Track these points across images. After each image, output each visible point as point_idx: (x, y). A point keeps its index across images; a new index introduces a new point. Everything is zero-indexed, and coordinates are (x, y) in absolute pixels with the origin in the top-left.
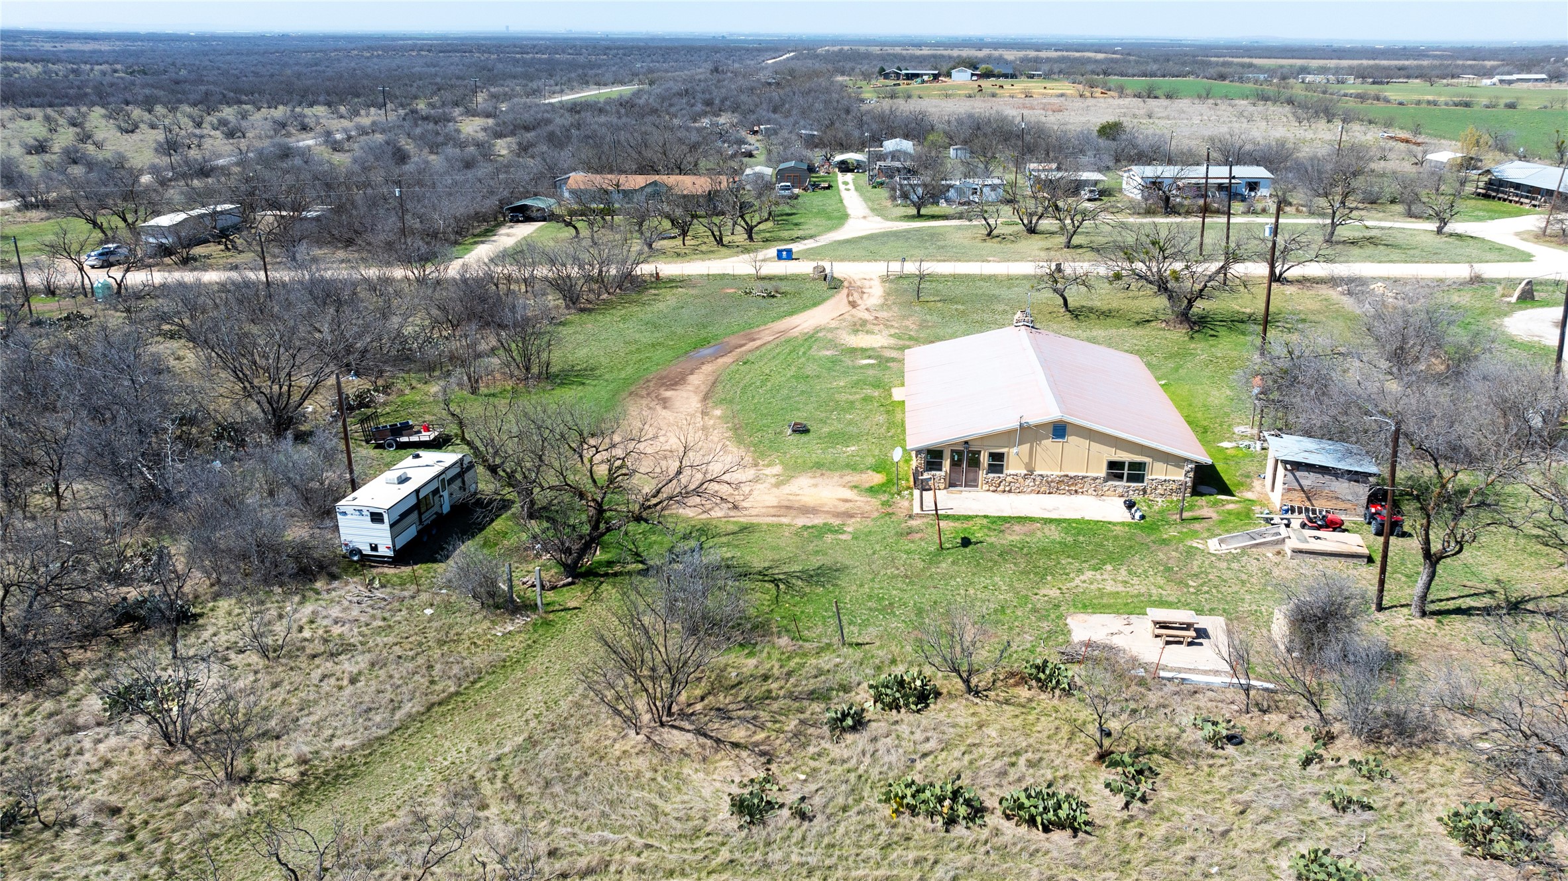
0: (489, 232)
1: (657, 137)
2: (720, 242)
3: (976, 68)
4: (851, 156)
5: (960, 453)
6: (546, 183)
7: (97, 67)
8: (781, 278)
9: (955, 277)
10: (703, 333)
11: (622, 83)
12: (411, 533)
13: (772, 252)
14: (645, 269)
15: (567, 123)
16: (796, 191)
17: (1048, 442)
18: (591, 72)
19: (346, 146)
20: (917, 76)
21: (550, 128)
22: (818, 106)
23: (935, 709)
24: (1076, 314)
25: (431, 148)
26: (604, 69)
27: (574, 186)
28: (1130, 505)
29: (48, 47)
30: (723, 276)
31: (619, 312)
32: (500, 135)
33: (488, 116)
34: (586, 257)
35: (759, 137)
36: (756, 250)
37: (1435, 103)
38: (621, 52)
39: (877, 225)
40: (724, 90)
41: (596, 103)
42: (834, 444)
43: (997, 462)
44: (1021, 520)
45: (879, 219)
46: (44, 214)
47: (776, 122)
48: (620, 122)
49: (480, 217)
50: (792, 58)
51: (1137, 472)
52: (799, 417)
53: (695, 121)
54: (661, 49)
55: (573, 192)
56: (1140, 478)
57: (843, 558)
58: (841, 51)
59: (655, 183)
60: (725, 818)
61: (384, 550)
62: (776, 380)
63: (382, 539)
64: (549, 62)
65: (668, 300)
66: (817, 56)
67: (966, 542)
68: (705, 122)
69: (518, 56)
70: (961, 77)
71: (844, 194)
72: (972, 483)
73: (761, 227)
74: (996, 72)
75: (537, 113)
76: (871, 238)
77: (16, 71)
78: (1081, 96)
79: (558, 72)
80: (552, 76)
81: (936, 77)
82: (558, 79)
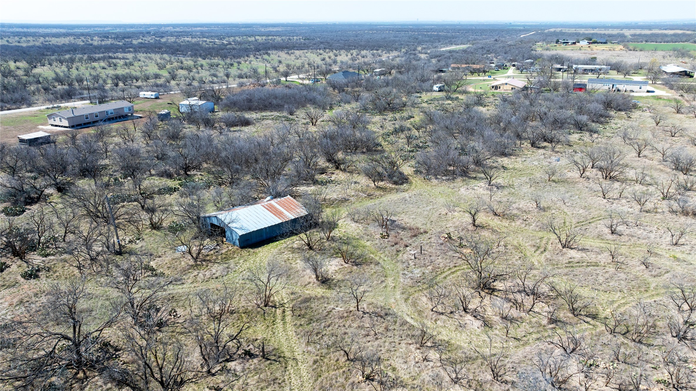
1: (470, 58)
2: (479, 75)
3: (591, 40)
4: (516, 63)
11: (464, 44)
16: (499, 69)
18: (453, 40)
19: (395, 60)
20: (568, 43)
21: (444, 56)
26: (457, 39)
29: (263, 30)
32: (431, 58)
33: (426, 53)
38: (465, 31)
41: (456, 50)
43: (500, 88)
48: (462, 55)
50: (532, 35)
58: (555, 31)
59: (468, 66)
64: (437, 35)
66: (543, 33)
70: (584, 43)
74: (598, 41)
78: (610, 50)
79: (441, 40)
80: (439, 41)
81: (574, 43)
82: (442, 42)
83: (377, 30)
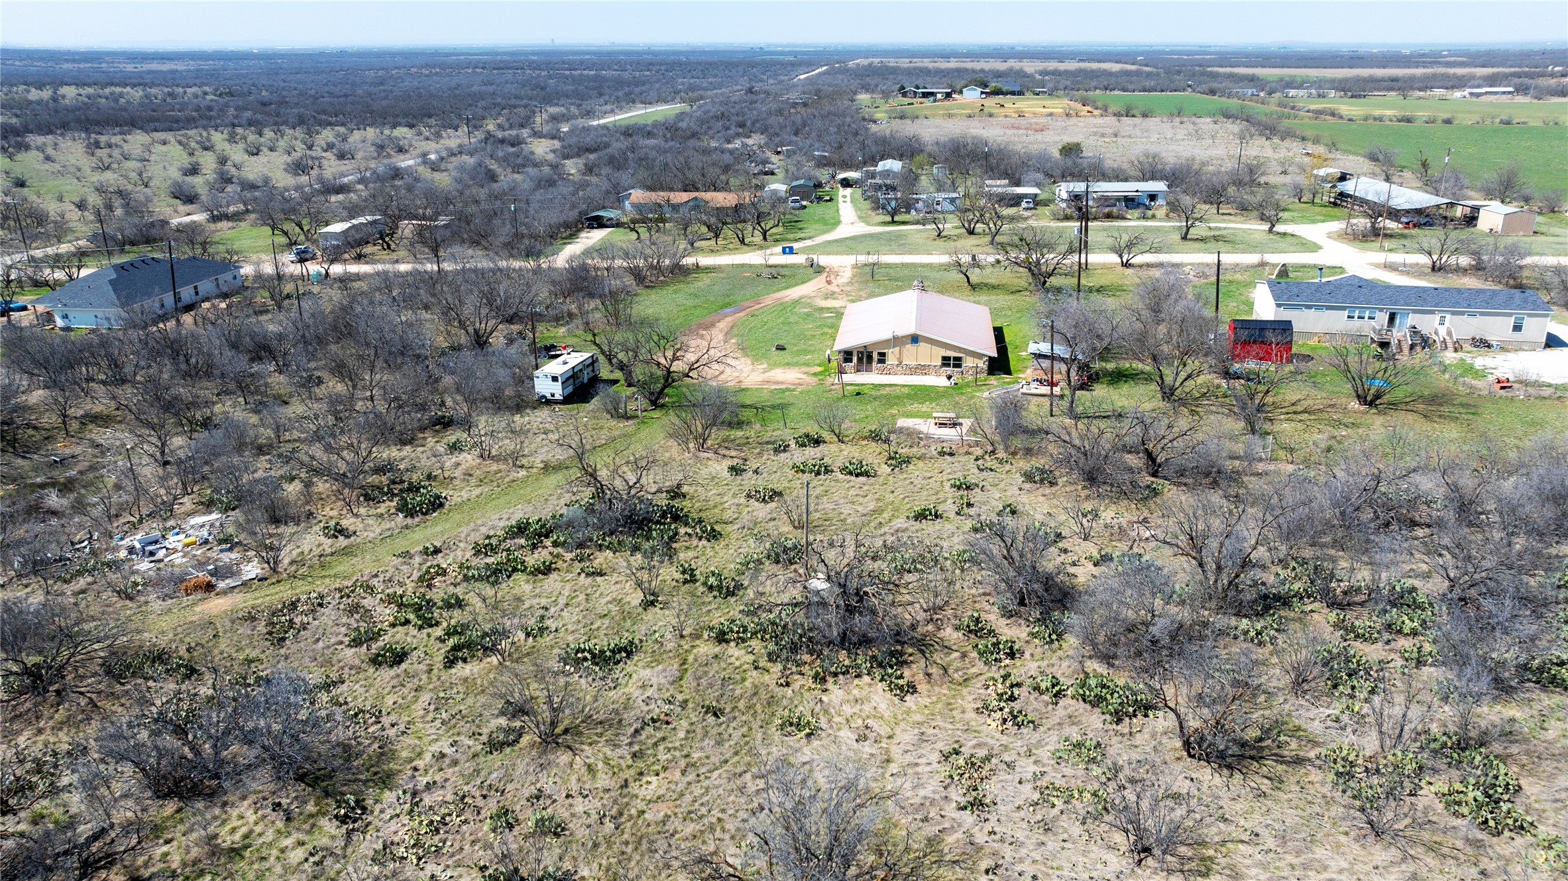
0: (573, 236)
1: (697, 161)
2: (742, 242)
3: (986, 86)
4: (852, 175)
5: (862, 353)
6: (613, 197)
7: (189, 90)
8: (783, 266)
9: (904, 265)
10: (727, 300)
11: (666, 102)
12: (570, 389)
13: (779, 249)
14: (689, 261)
15: (623, 147)
16: (804, 203)
17: (909, 346)
18: (637, 90)
19: (443, 166)
20: (932, 94)
21: (609, 150)
22: (832, 129)
23: (822, 446)
24: (974, 287)
25: (513, 168)
26: (648, 86)
27: (636, 201)
28: (949, 378)
29: (130, 68)
30: (743, 265)
31: (671, 289)
32: (567, 157)
33: (553, 138)
34: (648, 251)
35: (781, 157)
36: (768, 248)
37: (1380, 119)
38: (663, 68)
39: (862, 229)
40: (755, 112)
41: (646, 126)
42: (799, 355)
43: (882, 358)
44: (890, 385)
45: (863, 224)
46: (230, 224)
47: (796, 143)
48: (667, 146)
49: (567, 225)
50: (824, 73)
51: (957, 362)
52: (781, 342)
53: (729, 142)
54: (700, 64)
55: (633, 205)
56: (959, 366)
57: (792, 400)
58: (870, 65)
59: (695, 199)
60: (726, 474)
61: (558, 397)
62: (770, 325)
63: (557, 390)
64: (596, 78)
65: (705, 280)
66: (848, 70)
67: (858, 394)
68: (737, 144)
69: (567, 72)
70: (972, 95)
71: (841, 205)
72: (869, 370)
73: (774, 230)
74: (1004, 89)
75: (597, 136)
76: (854, 238)
77: (121, 95)
78: (1068, 115)
79: (607, 90)
80: (601, 95)
81: (948, 95)
82: (607, 98)
83: (443, 66)
